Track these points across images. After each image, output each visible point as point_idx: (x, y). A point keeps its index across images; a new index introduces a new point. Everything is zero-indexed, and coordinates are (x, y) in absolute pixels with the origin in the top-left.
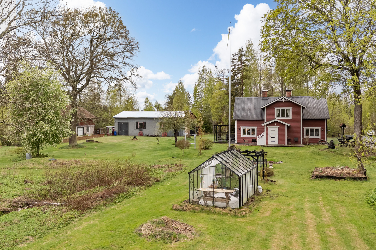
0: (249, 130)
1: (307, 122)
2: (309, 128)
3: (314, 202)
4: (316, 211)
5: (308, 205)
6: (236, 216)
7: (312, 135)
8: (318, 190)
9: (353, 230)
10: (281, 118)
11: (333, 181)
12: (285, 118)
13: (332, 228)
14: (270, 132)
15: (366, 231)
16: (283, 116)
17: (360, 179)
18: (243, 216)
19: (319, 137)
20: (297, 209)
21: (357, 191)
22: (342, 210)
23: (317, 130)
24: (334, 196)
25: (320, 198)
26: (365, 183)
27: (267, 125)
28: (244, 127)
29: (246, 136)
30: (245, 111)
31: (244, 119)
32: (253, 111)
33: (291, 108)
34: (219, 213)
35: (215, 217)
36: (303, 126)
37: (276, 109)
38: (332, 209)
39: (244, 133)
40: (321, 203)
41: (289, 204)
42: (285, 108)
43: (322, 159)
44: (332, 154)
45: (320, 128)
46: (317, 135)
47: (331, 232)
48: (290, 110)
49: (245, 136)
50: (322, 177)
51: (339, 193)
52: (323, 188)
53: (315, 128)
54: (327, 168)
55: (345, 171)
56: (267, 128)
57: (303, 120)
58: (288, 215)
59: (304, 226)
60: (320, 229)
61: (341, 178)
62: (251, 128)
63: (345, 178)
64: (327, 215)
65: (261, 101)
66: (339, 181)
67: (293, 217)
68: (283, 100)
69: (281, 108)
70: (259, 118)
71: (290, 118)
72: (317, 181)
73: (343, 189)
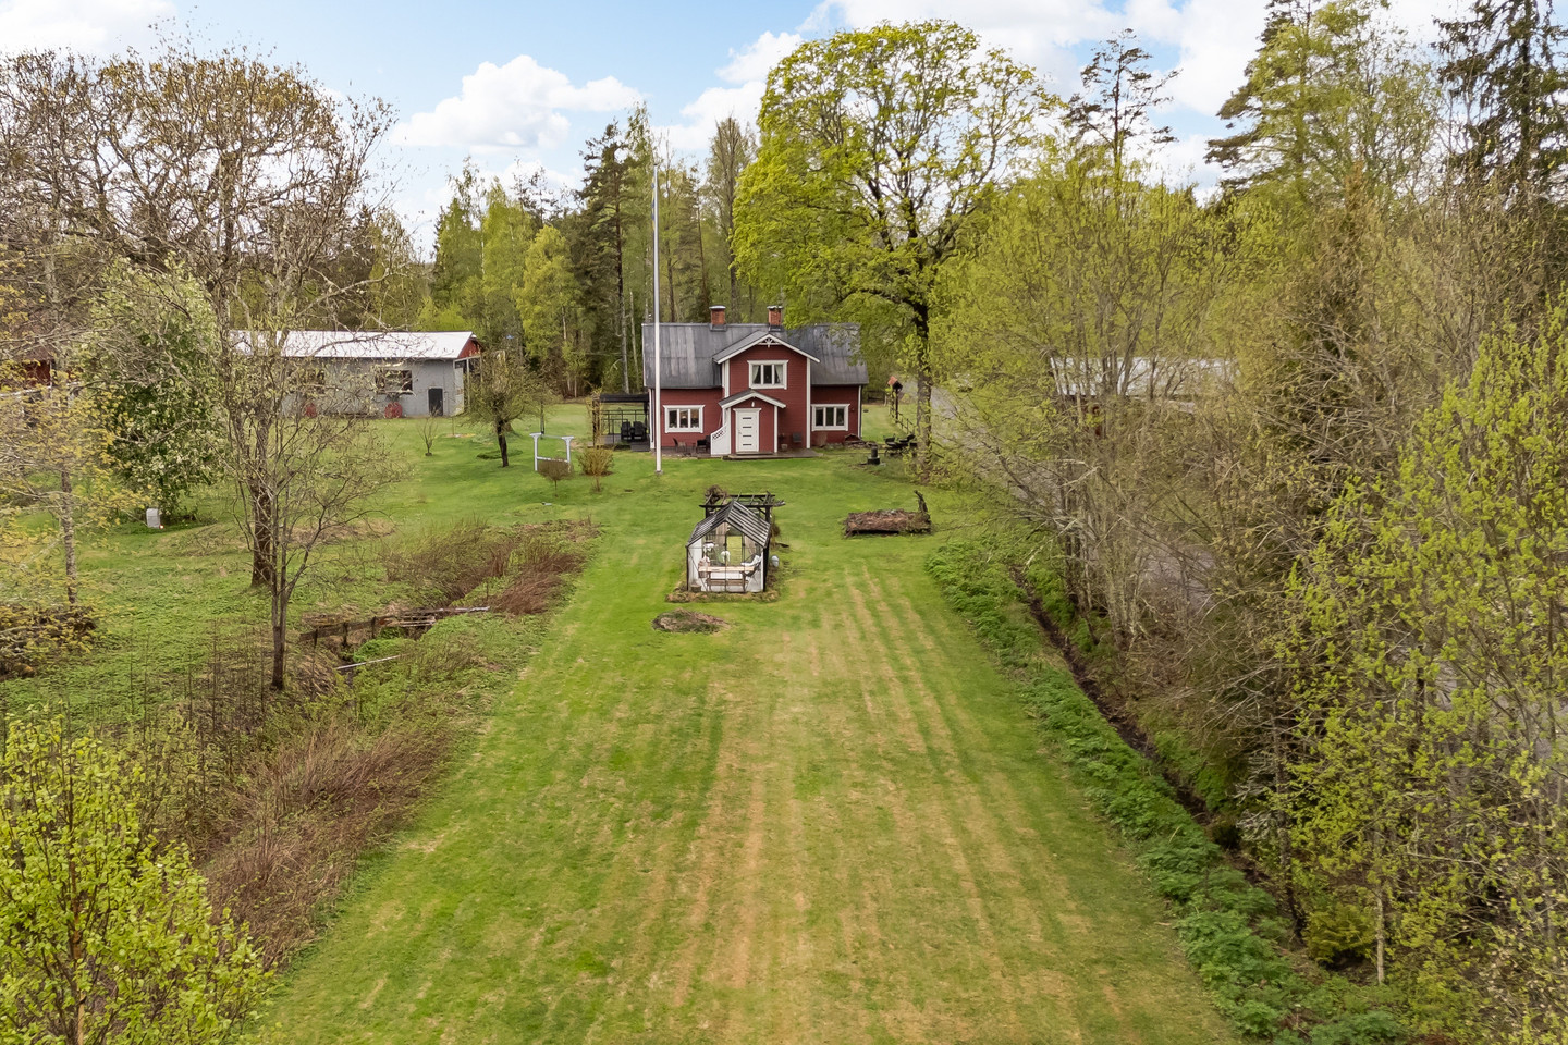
0: (685, 413)
1: (820, 393)
2: (824, 406)
3: (858, 575)
4: (862, 586)
5: (850, 580)
6: (764, 601)
7: (830, 423)
8: (859, 556)
9: (905, 603)
10: (762, 386)
11: (879, 538)
12: (773, 386)
13: (883, 603)
14: (740, 422)
15: (920, 602)
16: (768, 381)
17: (920, 532)
18: (773, 601)
19: (845, 428)
20: (838, 586)
21: (914, 553)
22: (894, 583)
23: (841, 412)
24: (882, 564)
25: (865, 568)
26: (927, 538)
27: (732, 407)
28: (673, 407)
29: (678, 429)
30: (673, 363)
31: (673, 386)
32: (692, 366)
33: (785, 363)
34: (738, 601)
35: (736, 604)
36: (813, 402)
37: (751, 363)
38: (882, 582)
39: (673, 422)
40: (867, 575)
41: (825, 581)
42: (772, 363)
43: (859, 489)
44: (874, 477)
45: (846, 406)
46: (840, 422)
47: (883, 607)
48: (782, 366)
49: (673, 430)
50: (863, 533)
51: (891, 558)
52: (865, 551)
53: (836, 406)
54: (869, 514)
55: (898, 520)
56: (733, 414)
57: (813, 387)
58: (829, 594)
59: (851, 604)
60: (871, 606)
61: (891, 533)
62: (689, 408)
63: (897, 533)
64: (875, 590)
65: (710, 335)
66: (888, 537)
67: (836, 596)
68: (769, 343)
69: (763, 363)
70: (707, 382)
71: (784, 385)
72: (855, 541)
73: (895, 552)
